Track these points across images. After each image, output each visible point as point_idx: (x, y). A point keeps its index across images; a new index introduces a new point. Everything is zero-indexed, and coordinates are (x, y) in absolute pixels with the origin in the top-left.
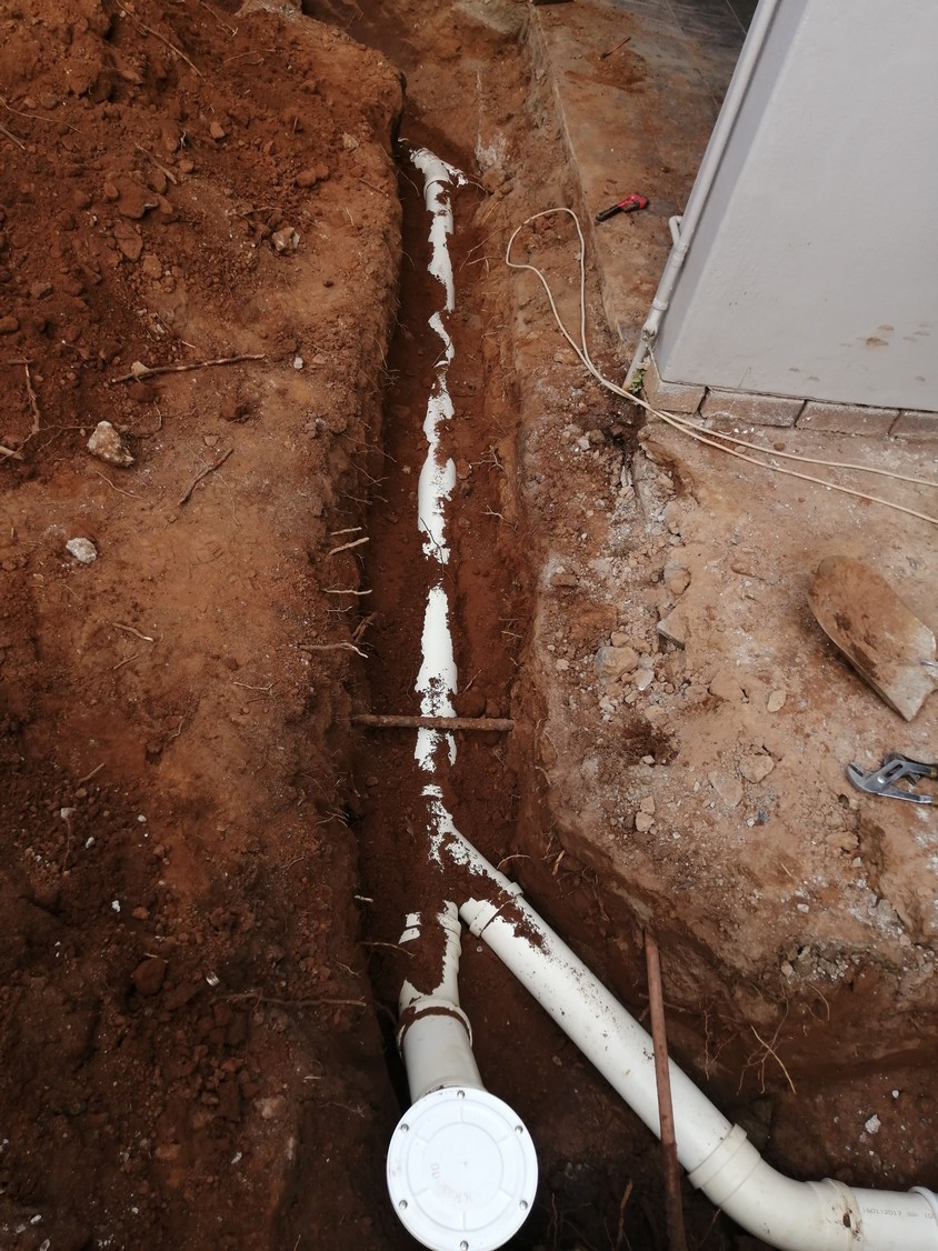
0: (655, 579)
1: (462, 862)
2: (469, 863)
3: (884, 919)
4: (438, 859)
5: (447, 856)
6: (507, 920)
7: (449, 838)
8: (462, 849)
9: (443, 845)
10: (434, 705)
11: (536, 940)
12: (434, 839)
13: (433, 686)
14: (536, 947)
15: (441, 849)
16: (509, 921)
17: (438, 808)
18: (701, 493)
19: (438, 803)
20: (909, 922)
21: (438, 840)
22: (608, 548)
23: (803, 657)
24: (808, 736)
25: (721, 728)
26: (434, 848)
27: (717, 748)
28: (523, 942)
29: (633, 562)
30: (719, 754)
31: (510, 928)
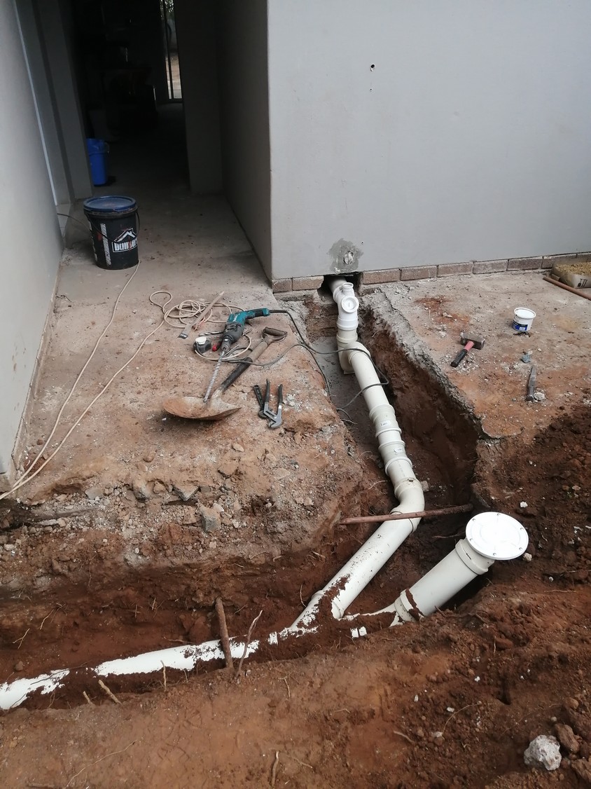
0: (142, 505)
1: (313, 617)
2: (312, 613)
3: (329, 430)
4: (315, 628)
5: (312, 624)
6: (338, 593)
7: (301, 625)
8: (306, 617)
9: (305, 627)
10: (208, 650)
11: (344, 580)
12: (304, 632)
13: (191, 655)
14: (348, 579)
15: (309, 628)
16: (339, 592)
17: (285, 632)
18: (86, 473)
19: (281, 634)
20: (331, 422)
21: (303, 630)
22: (114, 531)
23: (210, 438)
24: (254, 440)
25: (252, 472)
26: (309, 631)
27: (261, 476)
28: (346, 585)
29: (126, 518)
30: (265, 475)
31: (342, 592)
